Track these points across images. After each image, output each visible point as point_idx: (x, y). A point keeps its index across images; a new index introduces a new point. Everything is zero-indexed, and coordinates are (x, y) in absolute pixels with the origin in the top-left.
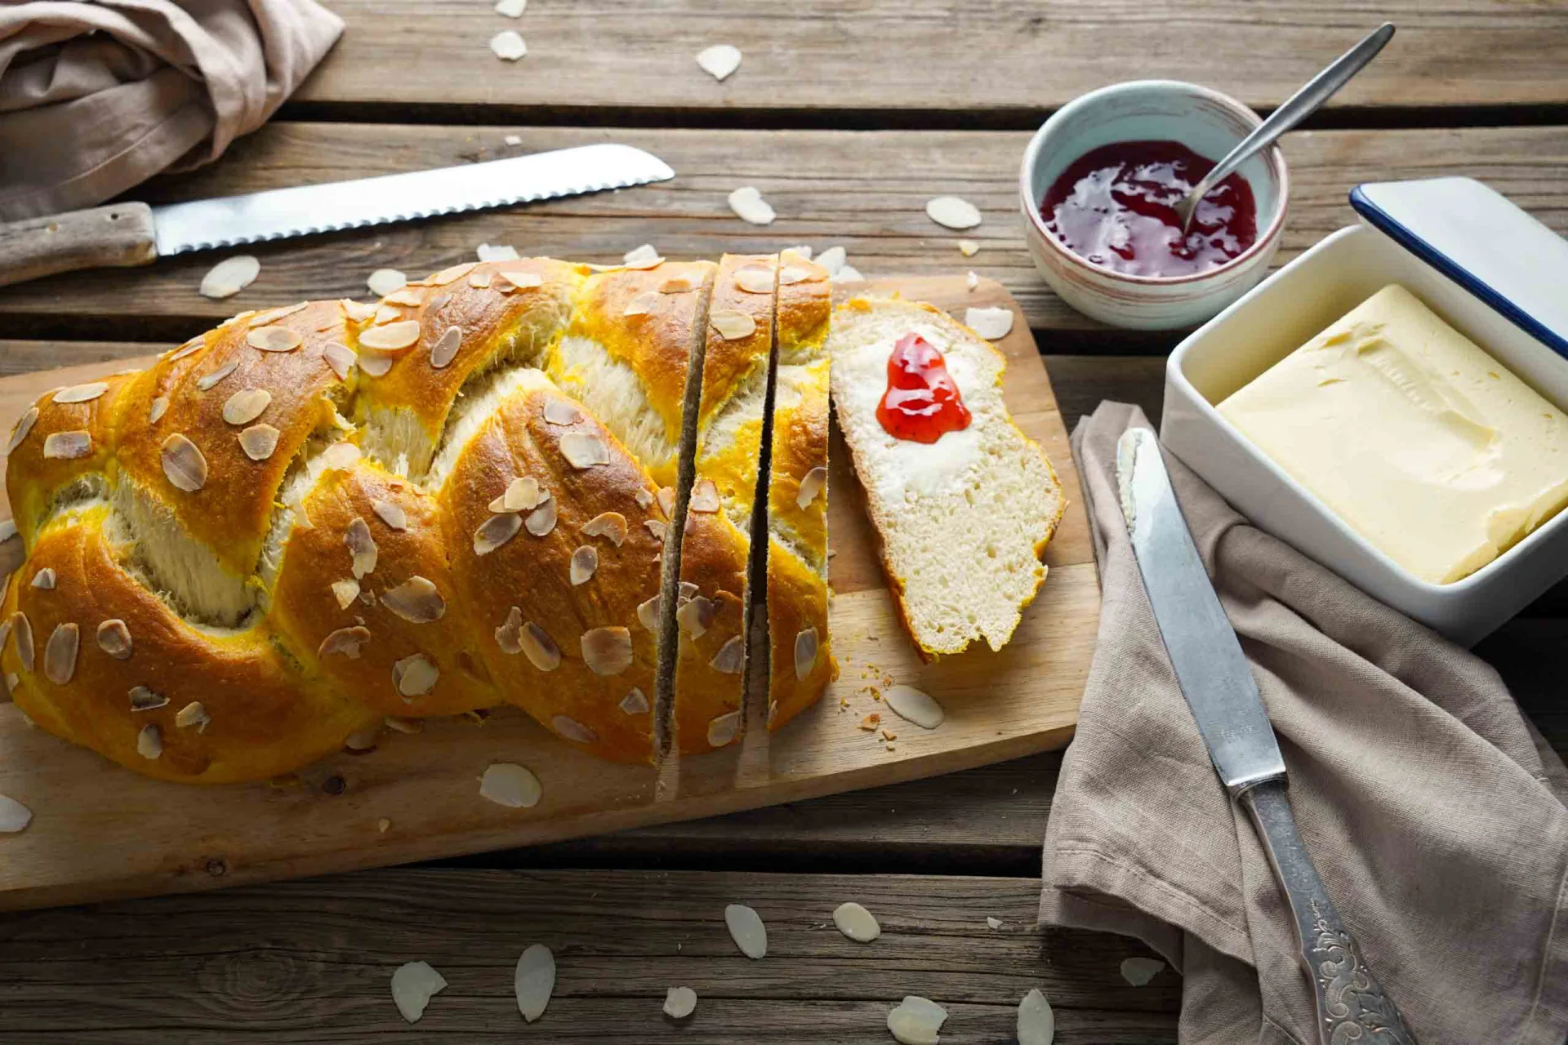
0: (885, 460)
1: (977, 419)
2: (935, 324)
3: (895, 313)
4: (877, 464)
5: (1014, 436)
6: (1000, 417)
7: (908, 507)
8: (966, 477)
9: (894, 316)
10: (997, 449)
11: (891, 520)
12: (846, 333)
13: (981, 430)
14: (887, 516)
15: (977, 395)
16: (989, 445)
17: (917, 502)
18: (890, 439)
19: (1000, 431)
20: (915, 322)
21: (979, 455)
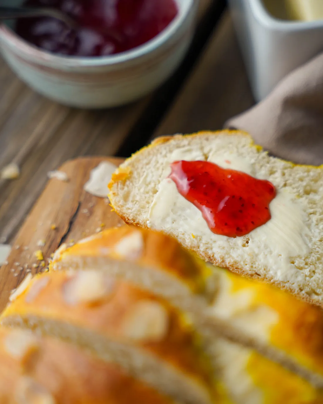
0: (254, 257)
1: (276, 180)
2: (178, 147)
3: (145, 161)
4: (253, 263)
5: (308, 171)
6: (285, 168)
7: (307, 272)
8: (315, 222)
9: (148, 164)
10: (308, 188)
11: (307, 289)
12: (131, 199)
13: (285, 185)
14: (301, 290)
15: (257, 167)
16: (301, 191)
17: (306, 264)
18: (239, 240)
19: (298, 176)
20: (165, 156)
21: (304, 201)
